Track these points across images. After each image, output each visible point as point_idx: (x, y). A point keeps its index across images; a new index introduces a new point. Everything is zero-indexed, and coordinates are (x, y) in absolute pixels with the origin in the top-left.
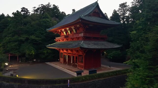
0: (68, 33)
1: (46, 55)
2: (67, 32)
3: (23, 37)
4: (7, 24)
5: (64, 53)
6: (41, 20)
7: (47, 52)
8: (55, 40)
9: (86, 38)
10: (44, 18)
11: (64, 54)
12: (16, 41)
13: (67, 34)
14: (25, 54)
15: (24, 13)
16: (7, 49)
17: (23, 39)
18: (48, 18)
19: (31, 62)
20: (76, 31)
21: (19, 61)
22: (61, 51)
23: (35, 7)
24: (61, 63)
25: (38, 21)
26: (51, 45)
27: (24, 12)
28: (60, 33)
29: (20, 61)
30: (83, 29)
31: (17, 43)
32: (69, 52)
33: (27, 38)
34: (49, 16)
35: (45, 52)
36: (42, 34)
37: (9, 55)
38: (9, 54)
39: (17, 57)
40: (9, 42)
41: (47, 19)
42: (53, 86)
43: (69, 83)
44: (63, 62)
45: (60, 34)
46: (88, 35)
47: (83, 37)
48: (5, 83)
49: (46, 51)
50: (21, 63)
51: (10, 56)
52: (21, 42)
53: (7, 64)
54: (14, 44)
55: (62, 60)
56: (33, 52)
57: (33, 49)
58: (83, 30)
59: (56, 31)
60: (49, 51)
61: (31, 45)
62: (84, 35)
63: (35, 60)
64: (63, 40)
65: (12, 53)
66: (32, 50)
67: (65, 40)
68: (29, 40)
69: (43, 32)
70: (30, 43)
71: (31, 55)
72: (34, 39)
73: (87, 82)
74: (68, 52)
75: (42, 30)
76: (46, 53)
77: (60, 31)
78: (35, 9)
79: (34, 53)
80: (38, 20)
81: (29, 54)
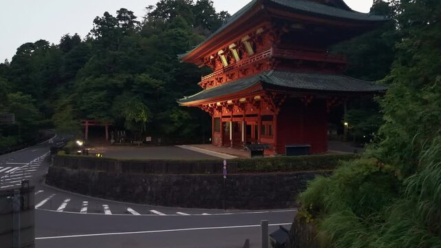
0: (234, 58)
1: (176, 124)
2: (229, 56)
3: (119, 79)
4: (86, 57)
5: (223, 117)
6: (164, 33)
7: (180, 118)
8: (199, 83)
9: (280, 63)
10: (172, 27)
11: (223, 120)
12: (102, 89)
13: (232, 62)
14: (123, 120)
15: (123, 25)
16: (82, 108)
17: (119, 82)
18: (182, 27)
19: (139, 143)
20: (254, 48)
21: (110, 138)
22: (217, 114)
23: (150, 7)
24: (217, 145)
25: (157, 36)
26: (189, 97)
27: (123, 22)
28: (214, 62)
29: (112, 141)
30: (274, 38)
31: (105, 92)
32: (237, 111)
33: (128, 80)
34: (185, 23)
35: (175, 116)
36: (167, 70)
37: (87, 124)
38: (87, 122)
39: (104, 127)
40: (87, 90)
41: (180, 30)
42: (184, 176)
43: (225, 168)
44: (221, 142)
45: (212, 66)
46: (286, 54)
47: (273, 57)
48: (69, 169)
49: (177, 116)
50: (114, 145)
51: (89, 127)
52: (115, 91)
53: (80, 143)
54: (97, 96)
55: (217, 137)
56: (144, 117)
57: (144, 109)
58: (274, 42)
59: (202, 59)
60: (185, 114)
61: (138, 98)
62: (274, 52)
63: (149, 139)
64: (220, 80)
65: (93, 118)
66: (141, 111)
67: (224, 81)
68: (135, 84)
69: (170, 65)
70: (136, 93)
71: (140, 122)
72: (146, 84)
73: (279, 173)
74: (234, 114)
75: (167, 58)
76: (176, 120)
77: (212, 57)
78: (152, 11)
79: (145, 120)
80: (155, 33)
81: (134, 120)
